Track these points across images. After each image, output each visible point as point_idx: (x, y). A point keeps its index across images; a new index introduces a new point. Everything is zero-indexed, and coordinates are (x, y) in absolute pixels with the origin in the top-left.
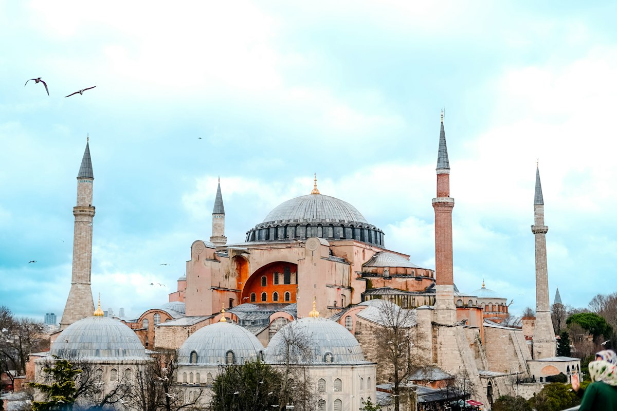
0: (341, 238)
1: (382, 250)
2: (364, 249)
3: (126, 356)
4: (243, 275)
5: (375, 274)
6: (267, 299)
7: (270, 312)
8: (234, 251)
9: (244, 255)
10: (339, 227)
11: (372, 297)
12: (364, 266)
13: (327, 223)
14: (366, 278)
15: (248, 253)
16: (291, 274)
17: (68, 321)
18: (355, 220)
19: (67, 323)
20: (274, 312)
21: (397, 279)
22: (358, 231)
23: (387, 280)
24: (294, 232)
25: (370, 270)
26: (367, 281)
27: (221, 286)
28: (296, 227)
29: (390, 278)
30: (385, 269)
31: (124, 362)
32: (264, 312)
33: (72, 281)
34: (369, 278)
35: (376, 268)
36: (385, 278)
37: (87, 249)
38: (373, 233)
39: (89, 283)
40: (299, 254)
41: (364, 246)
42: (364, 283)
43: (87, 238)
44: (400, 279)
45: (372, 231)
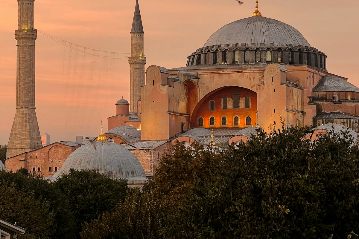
0: (290, 63)
1: (326, 75)
2: (314, 73)
3: (134, 177)
4: (192, 99)
5: (324, 99)
6: (215, 123)
7: (229, 136)
8: (185, 75)
9: (194, 80)
10: (287, 51)
11: (324, 121)
12: (314, 90)
13: (276, 48)
14: (317, 102)
15: (197, 78)
16: (240, 98)
17: (15, 146)
18: (301, 44)
19: (14, 147)
20: (233, 136)
21: (347, 104)
22: (305, 56)
23: (337, 105)
24: (243, 56)
25: (319, 94)
26: (318, 106)
27: (175, 111)
28: (245, 51)
29: (340, 102)
30: (335, 93)
31: (135, 182)
32: (220, 137)
33: (17, 105)
34: (319, 103)
35: (325, 93)
36: (335, 102)
37: (32, 73)
38: (318, 56)
39: (34, 107)
40: (250, 79)
41: (313, 71)
42: (315, 107)
43: (31, 62)
44: (350, 103)
45: (318, 55)
